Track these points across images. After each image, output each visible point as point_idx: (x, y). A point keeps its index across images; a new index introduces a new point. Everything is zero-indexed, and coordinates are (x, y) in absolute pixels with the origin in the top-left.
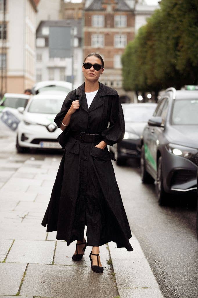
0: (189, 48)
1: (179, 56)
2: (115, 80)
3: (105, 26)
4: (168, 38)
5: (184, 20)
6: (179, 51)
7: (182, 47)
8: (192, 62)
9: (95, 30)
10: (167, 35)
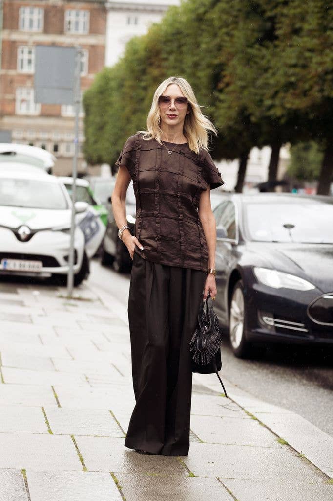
0: (243, 88)
1: (221, 101)
2: (62, 141)
3: (46, 31)
4: (196, 65)
5: (236, 33)
6: (221, 91)
7: (228, 85)
8: (250, 115)
9: (25, 38)
10: (196, 59)
